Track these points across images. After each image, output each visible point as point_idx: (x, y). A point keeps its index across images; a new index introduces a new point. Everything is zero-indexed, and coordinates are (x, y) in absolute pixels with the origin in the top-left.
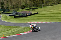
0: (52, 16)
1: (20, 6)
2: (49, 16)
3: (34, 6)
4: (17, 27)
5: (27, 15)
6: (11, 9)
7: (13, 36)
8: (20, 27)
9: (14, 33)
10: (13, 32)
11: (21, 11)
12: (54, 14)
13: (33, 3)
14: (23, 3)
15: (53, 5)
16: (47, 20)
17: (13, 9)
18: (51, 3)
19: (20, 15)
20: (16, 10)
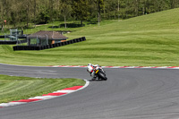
0: (124, 50)
1: (31, 16)
2: (116, 49)
3: (75, 17)
4: (21, 79)
5: (54, 42)
6: (5, 24)
7: (10, 106)
8: (31, 79)
9: (11, 97)
10: (9, 94)
11: (34, 32)
12: (131, 42)
13: (70, 9)
14: (42, 8)
15: (129, 17)
16: (109, 59)
17: (11, 23)
18: (124, 10)
19: (33, 42)
20: (19, 28)
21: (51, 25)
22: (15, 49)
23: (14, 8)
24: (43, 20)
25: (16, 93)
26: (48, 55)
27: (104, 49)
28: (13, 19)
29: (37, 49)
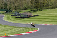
0: (51, 19)
1: (22, 7)
2: (48, 19)
3: (35, 8)
4: (18, 27)
5: (28, 16)
6: (13, 10)
7: (14, 36)
8: (21, 28)
9: (15, 33)
10: (14, 32)
12: (53, 17)
14: (25, 5)
15: (53, 9)
17: (15, 10)
18: (51, 6)
19: (22, 16)
20: (18, 11)
21: (28, 10)
22: (16, 18)
23: (16, 5)
24: (25, 9)
25: (16, 32)
26: (26, 20)
27: (44, 19)
28: (16, 8)
29: (23, 18)
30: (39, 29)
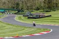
1: (34, 8)
4: (30, 28)
5: (41, 16)
6: (25, 10)
7: (26, 37)
8: (33, 28)
9: (26, 34)
11: (35, 13)
13: (47, 6)
14: (37, 5)
17: (27, 10)
19: (34, 16)
20: (30, 11)
22: (28, 18)
24: (38, 9)
25: (28, 32)
27: (57, 19)
28: (28, 8)
29: (35, 18)
30: (52, 30)
